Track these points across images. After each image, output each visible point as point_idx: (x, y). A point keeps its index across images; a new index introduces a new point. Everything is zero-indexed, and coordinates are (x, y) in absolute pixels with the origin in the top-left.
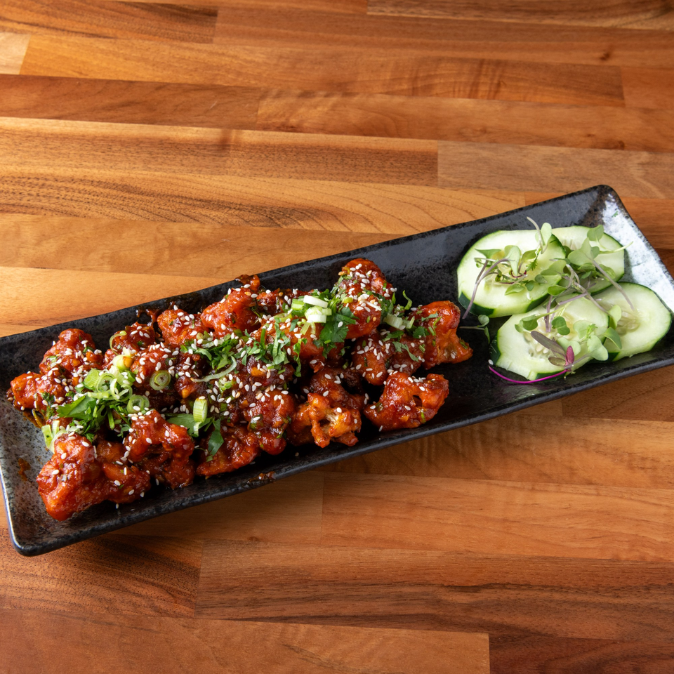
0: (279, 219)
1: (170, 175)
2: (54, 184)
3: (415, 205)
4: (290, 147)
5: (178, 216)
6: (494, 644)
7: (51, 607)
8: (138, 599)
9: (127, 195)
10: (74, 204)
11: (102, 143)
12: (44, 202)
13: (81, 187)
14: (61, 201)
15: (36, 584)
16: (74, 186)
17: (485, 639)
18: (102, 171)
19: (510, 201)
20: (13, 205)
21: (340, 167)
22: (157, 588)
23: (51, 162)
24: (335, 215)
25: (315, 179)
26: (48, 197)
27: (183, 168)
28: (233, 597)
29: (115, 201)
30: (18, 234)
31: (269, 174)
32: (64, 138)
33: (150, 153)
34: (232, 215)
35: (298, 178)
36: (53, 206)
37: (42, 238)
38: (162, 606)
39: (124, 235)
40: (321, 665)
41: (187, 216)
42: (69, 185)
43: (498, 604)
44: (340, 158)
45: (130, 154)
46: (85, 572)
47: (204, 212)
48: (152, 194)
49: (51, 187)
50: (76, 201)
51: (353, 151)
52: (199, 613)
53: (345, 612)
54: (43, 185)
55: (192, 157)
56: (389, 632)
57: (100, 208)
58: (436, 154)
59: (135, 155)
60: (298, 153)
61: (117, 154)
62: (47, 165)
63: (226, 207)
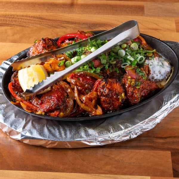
0: (92, 27)
1: (55, 14)
2: (17, 17)
4: (94, 5)
5: (59, 26)
6: (173, 155)
9: (41, 20)
10: (24, 23)
11: (31, 4)
12: (14, 23)
13: (26, 18)
14: (20, 22)
16: (24, 18)
17: (169, 153)
18: (32, 13)
19: (170, 20)
20: (4, 24)
21: (111, 11)
25: (103, 14)
26: (15, 21)
27: (59, 12)
29: (37, 22)
30: (6, 32)
31: (88, 13)
32: (19, 3)
33: (48, 7)
34: (76, 26)
35: (97, 14)
36: (17, 24)
37: (14, 34)
39: (41, 33)
40: (116, 161)
41: (62, 26)
42: (22, 17)
43: (173, 143)
44: (111, 8)
45: (41, 8)
47: (67, 25)
48: (49, 20)
49: (16, 18)
50: (25, 22)
51: (116, 6)
54: (13, 18)
55: (62, 8)
56: (137, 151)
57: (33, 24)
58: (144, 6)
59: (43, 8)
60: (97, 7)
61: (37, 8)
62: (14, 11)
63: (74, 24)
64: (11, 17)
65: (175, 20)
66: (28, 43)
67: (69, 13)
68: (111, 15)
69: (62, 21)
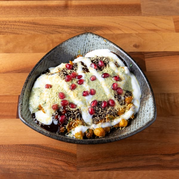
1: (50, 18)
2: (9, 23)
3: (135, 23)
4: (89, 5)
5: (54, 32)
7: (26, 171)
8: (56, 166)
9: (35, 26)
10: (17, 30)
11: (24, 8)
12: (7, 30)
13: (19, 24)
14: (12, 29)
15: (20, 163)
16: (16, 24)
18: (25, 18)
19: (168, 19)
21: (107, 11)
22: (62, 162)
23: (7, 16)
24: (107, 28)
25: (99, 16)
26: (8, 28)
27: (53, 15)
28: (89, 163)
29: (31, 28)
31: (83, 15)
32: (11, 7)
33: (41, 11)
34: (72, 30)
35: (93, 16)
36: (10, 31)
37: (7, 43)
38: (65, 168)
39: (36, 40)
41: (57, 32)
42: (14, 24)
44: (107, 8)
45: (34, 12)
46: (37, 158)
47: (62, 30)
48: (43, 25)
50: (18, 29)
51: (111, 5)
52: (78, 170)
53: (129, 166)
54: (5, 24)
55: (56, 11)
56: (145, 172)
57: (26, 31)
58: (140, 5)
59: (36, 12)
60: (92, 7)
61: (30, 12)
62: (6, 17)
63: (70, 28)
64: (2, 23)
65: (174, 19)
66: (22, 53)
67: (64, 16)
68: (107, 16)
69: (57, 26)
